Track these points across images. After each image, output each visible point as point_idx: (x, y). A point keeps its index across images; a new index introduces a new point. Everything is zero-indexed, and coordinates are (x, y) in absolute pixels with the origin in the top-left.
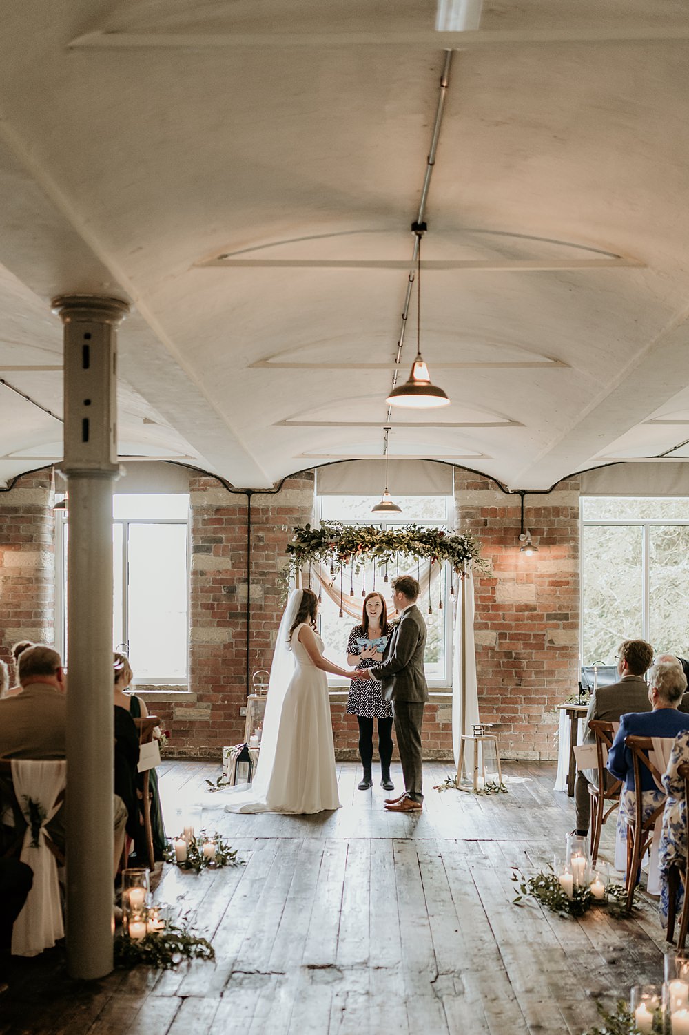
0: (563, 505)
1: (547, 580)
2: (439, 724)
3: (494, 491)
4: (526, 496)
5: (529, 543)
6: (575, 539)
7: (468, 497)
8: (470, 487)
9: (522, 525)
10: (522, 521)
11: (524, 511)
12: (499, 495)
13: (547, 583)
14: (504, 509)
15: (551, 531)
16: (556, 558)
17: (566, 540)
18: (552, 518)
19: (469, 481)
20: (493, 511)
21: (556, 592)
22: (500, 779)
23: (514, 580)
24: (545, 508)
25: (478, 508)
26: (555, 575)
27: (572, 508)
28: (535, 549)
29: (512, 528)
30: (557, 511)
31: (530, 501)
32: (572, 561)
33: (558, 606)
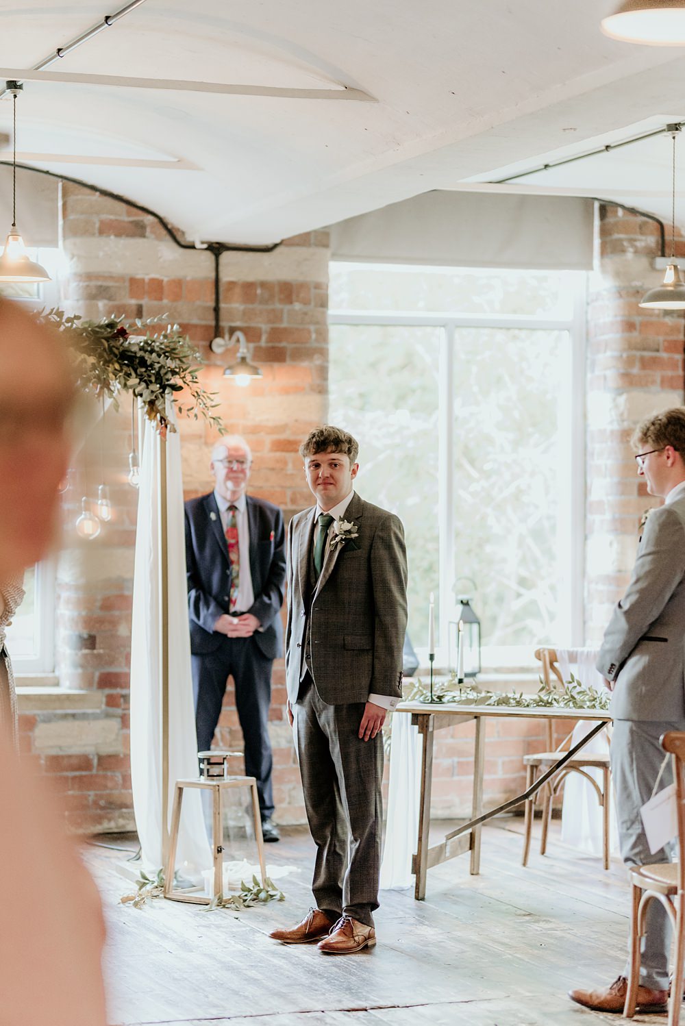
0: (301, 278)
1: (268, 440)
2: (39, 757)
3: (156, 242)
4: (226, 257)
5: (243, 359)
6: (323, 352)
7: (101, 254)
8: (106, 229)
9: (217, 319)
10: (217, 310)
11: (221, 289)
12: (168, 251)
13: (268, 445)
14: (178, 283)
15: (276, 334)
16: (286, 391)
17: (302, 353)
18: (278, 306)
19: (105, 217)
20: (156, 288)
21: (286, 463)
22: (263, 872)
23: (200, 437)
24: (263, 285)
25: (121, 278)
26: (283, 428)
27: (318, 286)
28: (255, 371)
29: (195, 326)
30: (288, 291)
31: (234, 268)
32: (315, 399)
33: (289, 493)
